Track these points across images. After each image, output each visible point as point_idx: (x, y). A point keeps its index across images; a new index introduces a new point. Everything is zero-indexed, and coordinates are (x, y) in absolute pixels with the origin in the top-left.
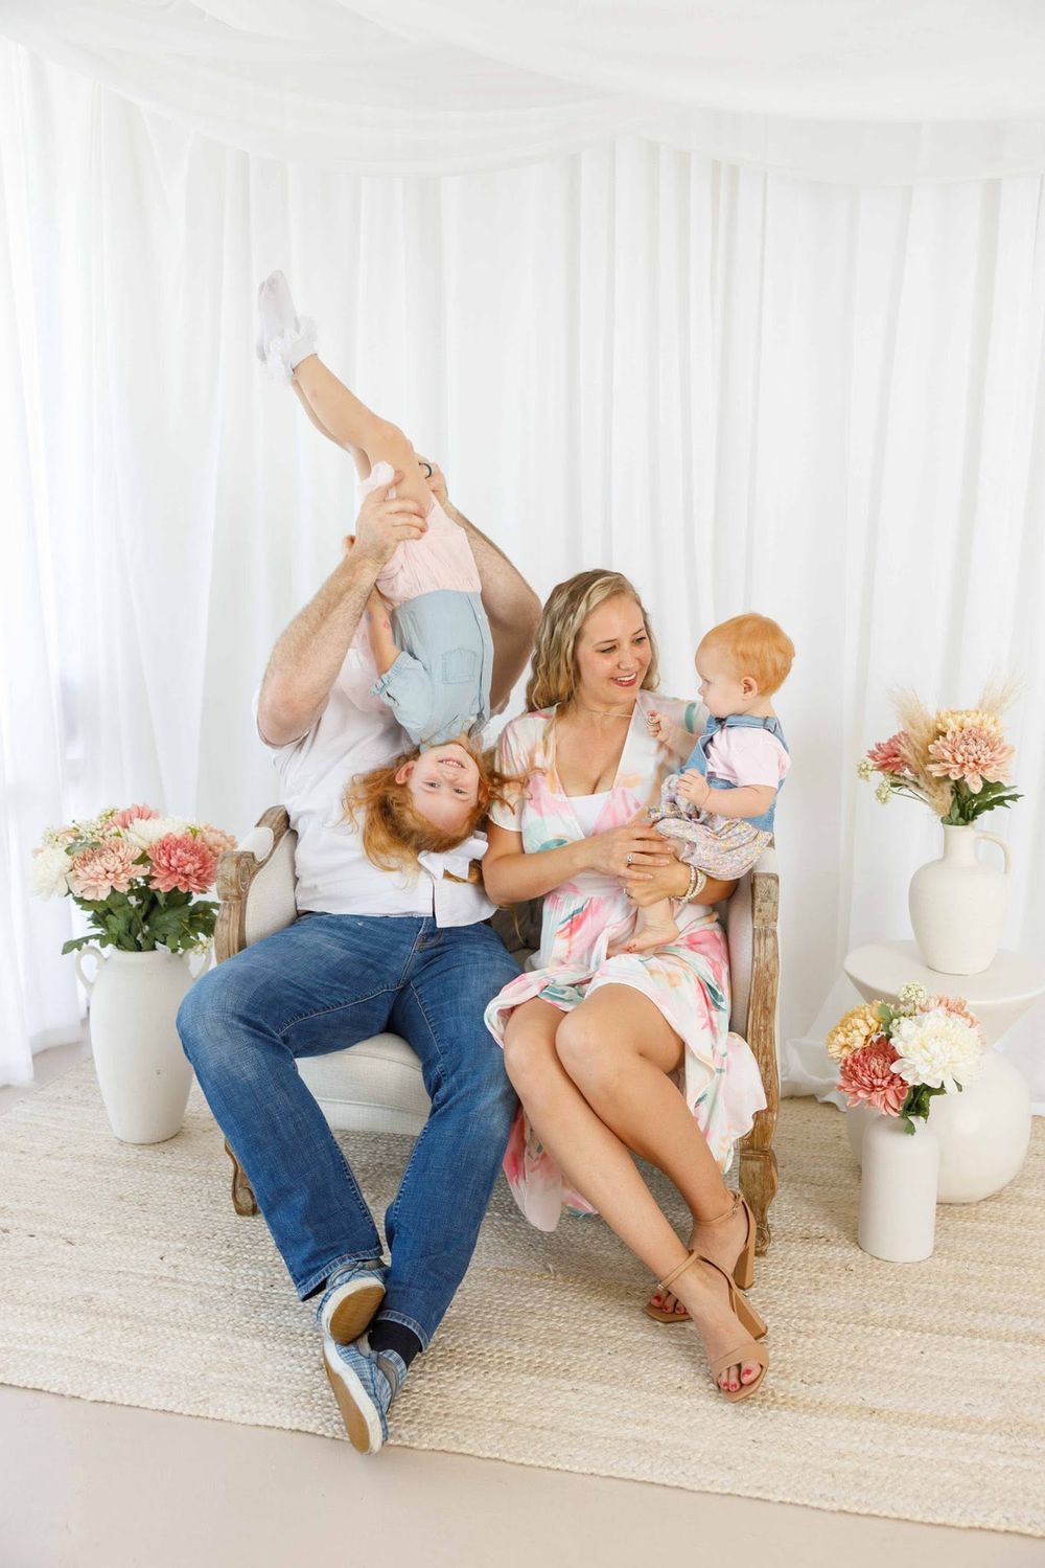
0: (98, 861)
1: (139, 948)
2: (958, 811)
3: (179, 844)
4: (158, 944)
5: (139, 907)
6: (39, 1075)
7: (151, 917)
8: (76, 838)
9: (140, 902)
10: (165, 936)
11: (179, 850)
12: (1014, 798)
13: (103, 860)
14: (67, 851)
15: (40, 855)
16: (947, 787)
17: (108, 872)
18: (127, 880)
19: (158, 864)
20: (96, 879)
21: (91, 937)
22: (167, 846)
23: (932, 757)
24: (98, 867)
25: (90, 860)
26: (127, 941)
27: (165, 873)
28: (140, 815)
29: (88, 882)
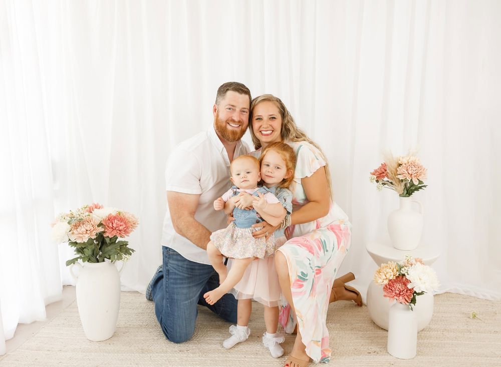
0: (82, 227)
1: (98, 261)
2: (406, 192)
3: (115, 218)
4: (106, 259)
5: (98, 244)
6: (49, 315)
7: (103, 248)
8: (71, 218)
9: (97, 243)
10: (110, 256)
11: (115, 220)
12: (425, 186)
13: (84, 226)
14: (69, 223)
15: (55, 225)
16: (403, 184)
17: (87, 231)
18: (95, 234)
19: (108, 227)
20: (82, 234)
21: (78, 258)
22: (111, 219)
23: (398, 173)
24: (82, 229)
25: (79, 226)
26: (93, 259)
27: (111, 230)
28: (96, 208)
29: (79, 235)
